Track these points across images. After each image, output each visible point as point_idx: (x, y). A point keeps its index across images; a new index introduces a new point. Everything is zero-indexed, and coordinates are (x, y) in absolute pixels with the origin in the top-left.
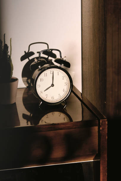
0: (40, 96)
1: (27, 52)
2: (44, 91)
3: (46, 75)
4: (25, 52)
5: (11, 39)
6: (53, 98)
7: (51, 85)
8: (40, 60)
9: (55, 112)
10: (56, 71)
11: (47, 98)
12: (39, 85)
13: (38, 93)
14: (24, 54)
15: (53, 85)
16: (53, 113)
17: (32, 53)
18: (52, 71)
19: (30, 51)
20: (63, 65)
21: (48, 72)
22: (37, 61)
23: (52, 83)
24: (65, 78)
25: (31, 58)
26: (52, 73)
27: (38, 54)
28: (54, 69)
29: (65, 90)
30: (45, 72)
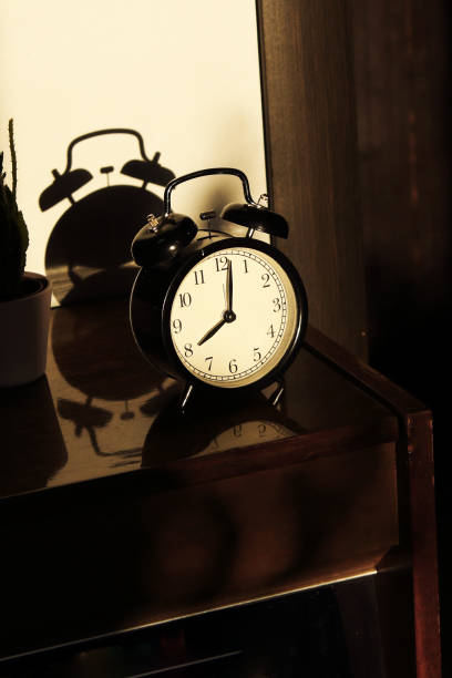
1: (62, 171)
2: (200, 344)
3: (199, 280)
4: (55, 173)
5: (11, 122)
6: (233, 368)
7: (220, 318)
8: (173, 222)
9: (244, 425)
10: (236, 256)
11: (214, 372)
12: (177, 324)
14: (50, 180)
15: (229, 316)
16: (237, 428)
17: (84, 177)
18: (224, 260)
19: (73, 168)
20: (259, 228)
21: (207, 265)
22: (159, 227)
23: (224, 307)
24: (271, 280)
25: (78, 195)
26: (221, 265)
27: (105, 175)
28: (229, 251)
29: (276, 329)
30: (197, 268)
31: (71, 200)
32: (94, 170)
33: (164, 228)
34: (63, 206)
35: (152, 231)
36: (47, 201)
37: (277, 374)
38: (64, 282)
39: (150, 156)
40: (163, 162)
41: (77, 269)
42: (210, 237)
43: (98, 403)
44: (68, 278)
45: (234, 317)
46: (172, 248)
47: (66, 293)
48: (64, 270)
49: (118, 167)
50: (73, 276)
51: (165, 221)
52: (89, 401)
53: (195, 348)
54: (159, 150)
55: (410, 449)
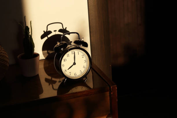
0: (65, 74)
1: (45, 31)
2: (68, 69)
3: (68, 56)
4: (44, 31)
5: (31, 21)
6: (75, 75)
7: (72, 64)
8: (62, 43)
9: (78, 87)
10: (76, 51)
11: (71, 75)
12: (63, 65)
13: (63, 72)
14: (43, 33)
15: (74, 64)
16: (76, 87)
17: (50, 32)
18: (73, 52)
19: (48, 31)
20: (81, 45)
21: (70, 53)
23: (74, 62)
24: (84, 56)
25: (49, 36)
26: (73, 53)
27: (55, 32)
28: (75, 50)
29: (85, 67)
30: (68, 53)
31: (48, 37)
32: (52, 31)
33: (61, 45)
34: (46, 38)
35: (58, 45)
36: (42, 37)
37: (85, 76)
38: (46, 54)
39: (64, 28)
40: (67, 29)
41: (49, 51)
42: (71, 47)
43: (53, 79)
44: (47, 53)
45: (75, 64)
46: (62, 49)
47: (46, 56)
48: (46, 51)
49: (58, 30)
50: (48, 53)
51: (61, 43)
52: (52, 79)
53: (67, 70)
54: (66, 27)
55: (112, 93)
